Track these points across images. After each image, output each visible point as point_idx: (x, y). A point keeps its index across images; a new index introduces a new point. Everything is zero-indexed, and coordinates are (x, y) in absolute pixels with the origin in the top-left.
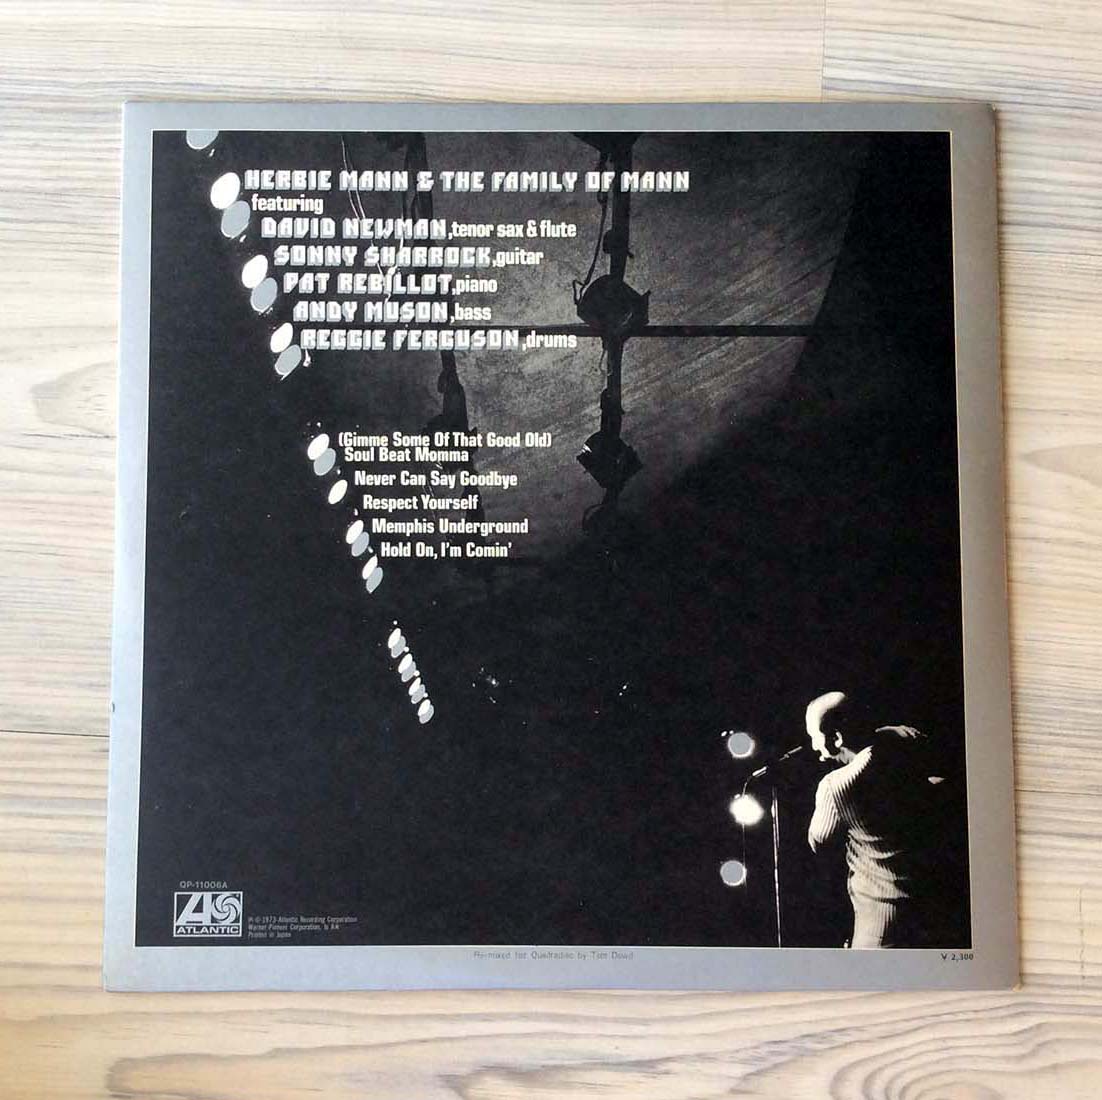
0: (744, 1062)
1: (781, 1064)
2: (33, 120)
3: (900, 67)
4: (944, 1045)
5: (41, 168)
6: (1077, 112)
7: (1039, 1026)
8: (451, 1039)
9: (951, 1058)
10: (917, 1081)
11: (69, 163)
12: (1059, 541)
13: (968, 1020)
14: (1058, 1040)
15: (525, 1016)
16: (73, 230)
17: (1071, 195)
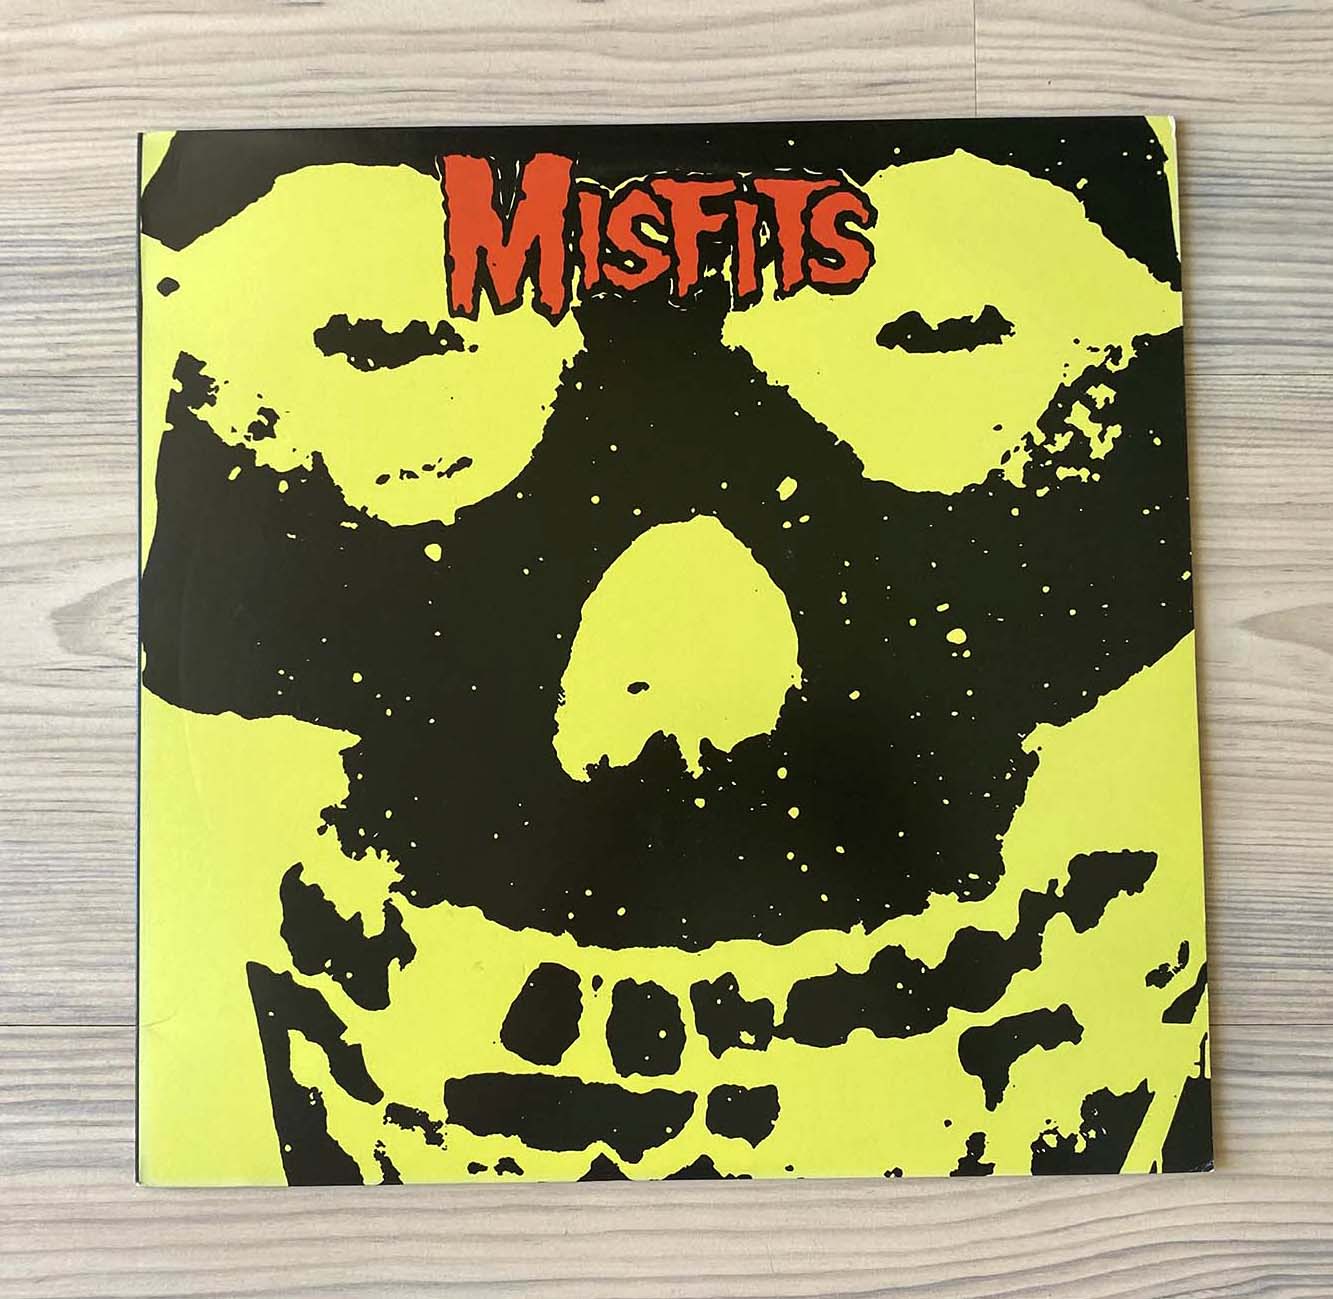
2: (34, 288)
6: (1287, 201)
11: (78, 339)
12: (1289, 723)
16: (88, 419)
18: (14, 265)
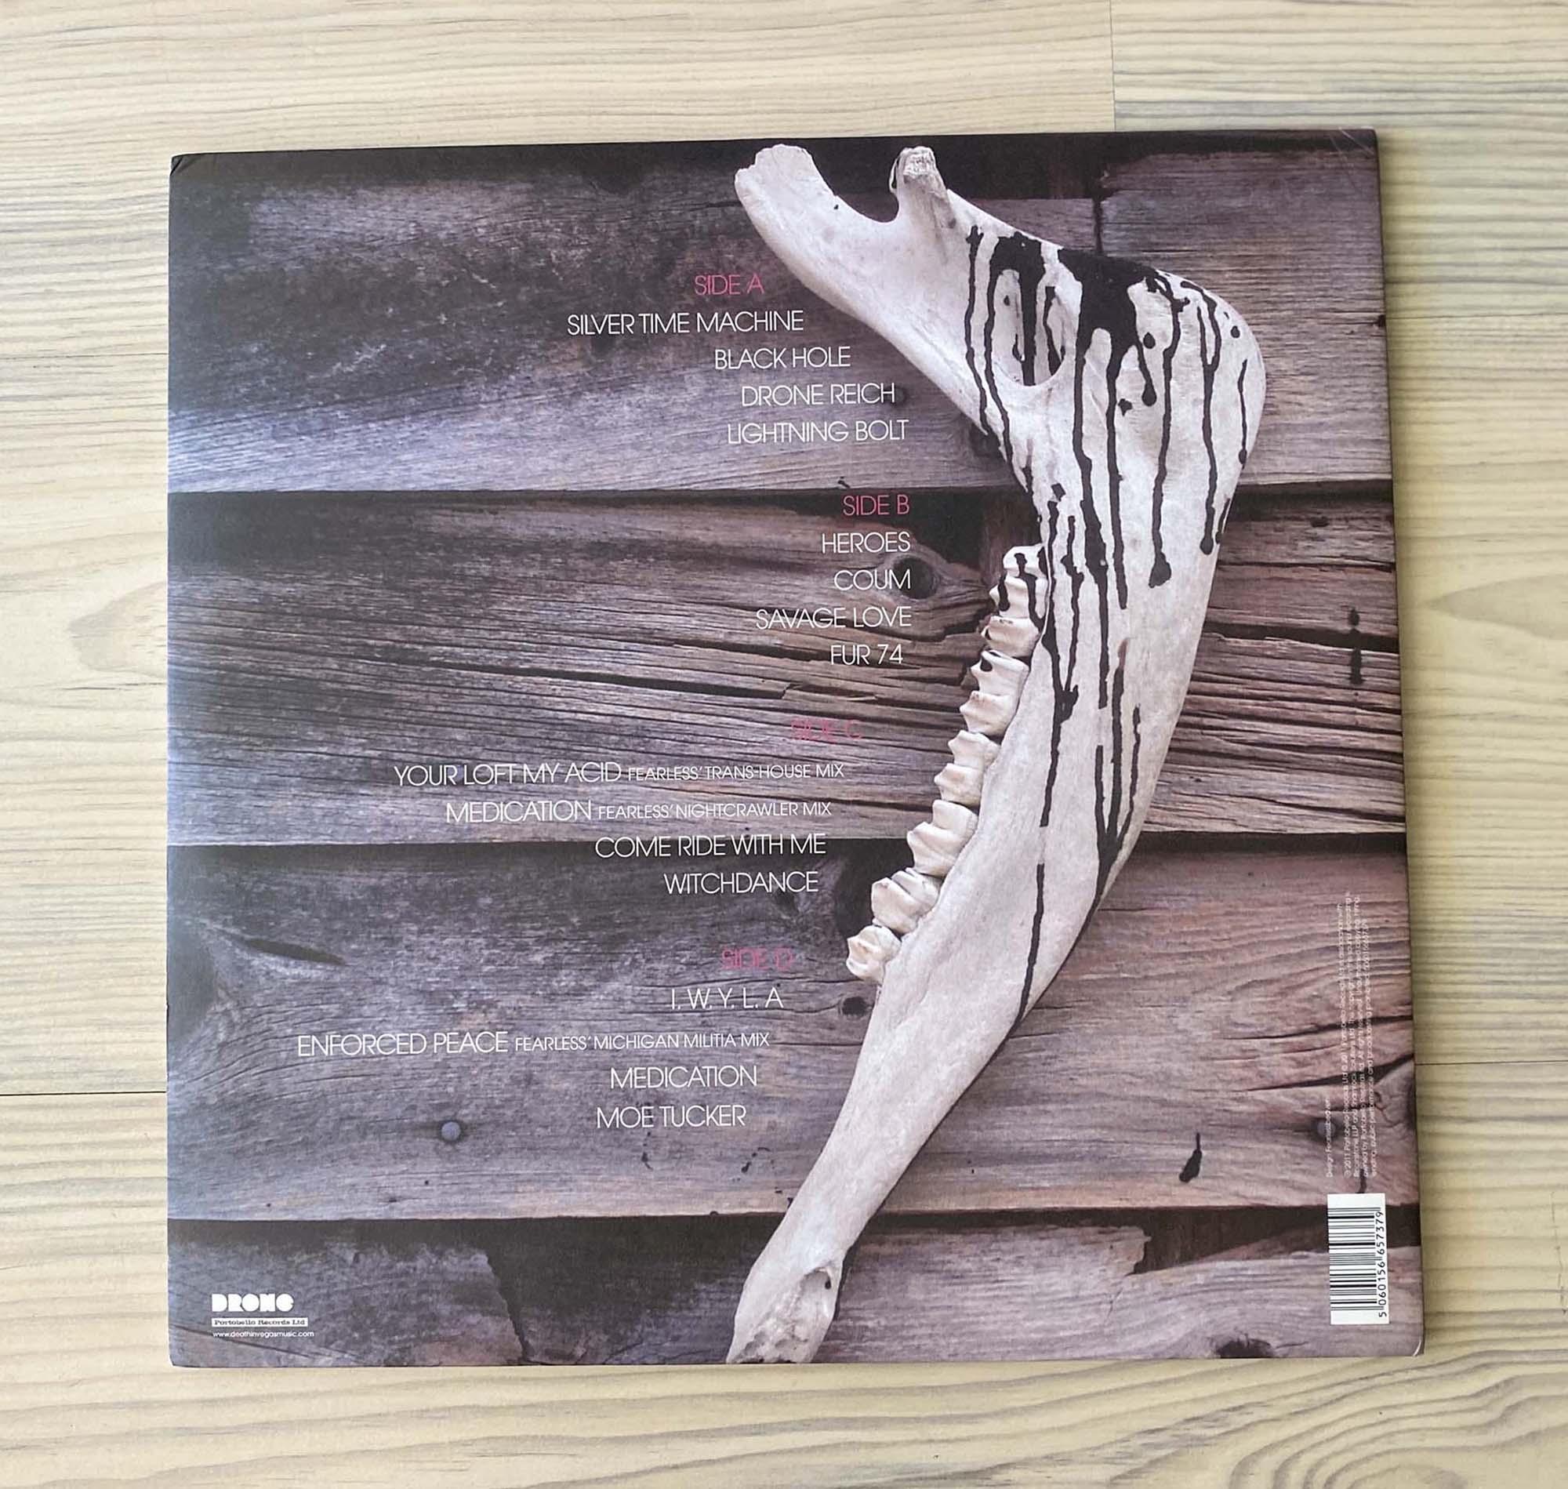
0: (1109, 1461)
1: (1158, 1460)
2: (43, 256)
3: (1223, 77)
4: (1381, 1418)
5: (60, 322)
6: (1471, 118)
7: (1507, 1382)
8: (711, 1462)
9: (1391, 1434)
10: (1346, 1468)
11: (93, 313)
12: (1490, 716)
13: (1409, 1381)
14: (1536, 1399)
15: (806, 1425)
16: (107, 403)
17: (1471, 234)
18: (19, 231)
